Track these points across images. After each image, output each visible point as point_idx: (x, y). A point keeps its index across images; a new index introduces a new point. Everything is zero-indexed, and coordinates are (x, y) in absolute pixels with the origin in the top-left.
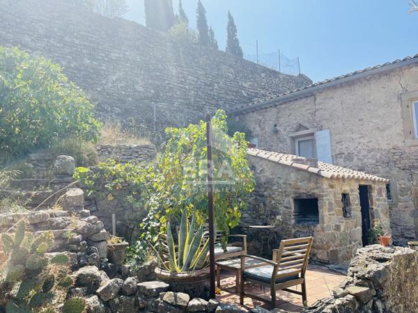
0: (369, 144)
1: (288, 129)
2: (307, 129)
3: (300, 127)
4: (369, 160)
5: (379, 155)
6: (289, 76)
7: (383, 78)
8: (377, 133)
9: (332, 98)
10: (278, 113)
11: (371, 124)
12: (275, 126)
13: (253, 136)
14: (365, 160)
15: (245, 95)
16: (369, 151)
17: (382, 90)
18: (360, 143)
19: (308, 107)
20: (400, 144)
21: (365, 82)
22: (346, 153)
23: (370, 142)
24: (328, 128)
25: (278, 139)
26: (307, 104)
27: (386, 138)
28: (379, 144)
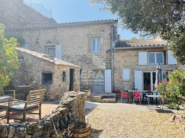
0: (76, 53)
1: (43, 42)
2: (52, 43)
3: (49, 42)
4: (76, 59)
5: (79, 57)
6: (46, 17)
7: (83, 27)
8: (79, 48)
9: (64, 31)
10: (39, 33)
11: (77, 45)
12: (38, 39)
13: (25, 43)
14: (74, 59)
15: (23, 21)
16: (76, 56)
17: (82, 32)
18: (73, 52)
19: (53, 33)
20: (86, 54)
21: (76, 27)
22: (67, 55)
24: (61, 44)
25: (39, 46)
26: (53, 32)
27: (82, 51)
28: (79, 53)
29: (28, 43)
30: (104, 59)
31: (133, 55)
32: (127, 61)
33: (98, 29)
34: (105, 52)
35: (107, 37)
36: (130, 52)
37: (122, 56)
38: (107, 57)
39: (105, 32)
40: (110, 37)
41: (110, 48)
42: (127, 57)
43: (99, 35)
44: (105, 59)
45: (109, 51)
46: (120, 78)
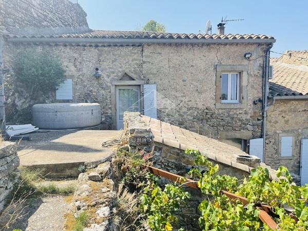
0: (189, 103)
1: (112, 76)
2: (133, 80)
3: (126, 76)
4: (188, 117)
5: (196, 113)
7: (205, 47)
8: (196, 94)
9: (160, 53)
10: (100, 55)
11: (192, 86)
12: (97, 69)
14: (185, 116)
16: (189, 109)
17: (203, 58)
18: (182, 101)
19: (135, 57)
20: (212, 106)
21: (190, 47)
22: (170, 108)
23: (190, 101)
24: (155, 83)
25: (100, 85)
26: (135, 53)
27: (202, 100)
28: (197, 104)
29: (72, 77)
30: (248, 117)
31: (301, 110)
32: (290, 122)
33: (236, 54)
34: (251, 103)
35: (256, 73)
36: (295, 103)
37: (282, 111)
38: (255, 113)
39: (251, 62)
40: (261, 72)
41: (260, 95)
42: (290, 114)
43: (240, 68)
44: (251, 117)
45: (260, 100)
46: (276, 153)
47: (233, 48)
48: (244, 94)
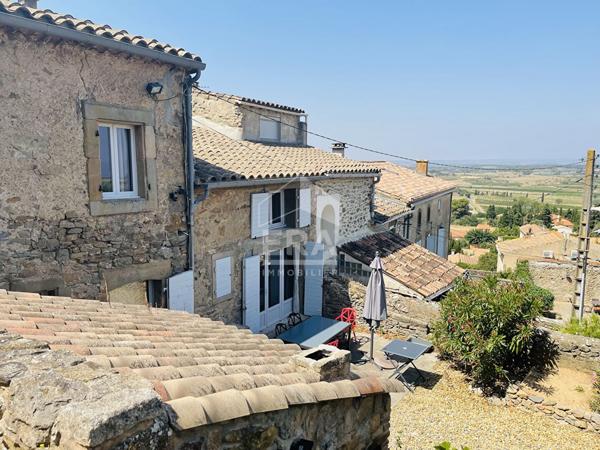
0: (14, 205)
4: (14, 246)
5: (36, 233)
8: (33, 178)
16: (13, 224)
20: (81, 211)
23: (17, 199)
27: (51, 195)
28: (37, 207)
30: (163, 230)
31: (239, 206)
32: (226, 230)
33: (127, 81)
34: (165, 197)
35: (170, 131)
36: (232, 193)
37: (213, 211)
38: (173, 218)
39: (160, 104)
40: (179, 130)
41: (181, 180)
42: (225, 215)
43: (138, 117)
44: (167, 228)
45: (181, 192)
46: (208, 295)
47: (120, 65)
48: (151, 178)
